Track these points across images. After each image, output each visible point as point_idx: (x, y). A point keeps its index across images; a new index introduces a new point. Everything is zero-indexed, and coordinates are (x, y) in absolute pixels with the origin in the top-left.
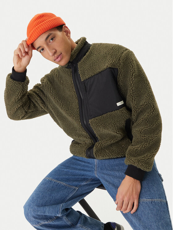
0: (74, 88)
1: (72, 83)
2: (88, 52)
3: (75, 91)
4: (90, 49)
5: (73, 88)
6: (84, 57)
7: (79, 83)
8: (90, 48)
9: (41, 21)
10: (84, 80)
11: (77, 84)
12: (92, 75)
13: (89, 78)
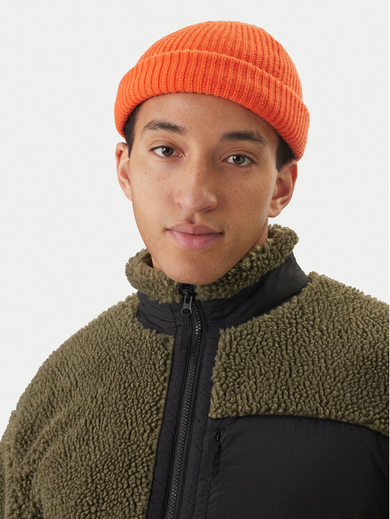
0: (157, 430)
1: (158, 409)
2: (286, 304)
3: (154, 447)
4: (302, 297)
5: (152, 430)
6: (260, 319)
7: (192, 419)
8: (305, 290)
9: (259, 60)
10: (223, 418)
11: (178, 419)
12: (269, 409)
13: (248, 416)
